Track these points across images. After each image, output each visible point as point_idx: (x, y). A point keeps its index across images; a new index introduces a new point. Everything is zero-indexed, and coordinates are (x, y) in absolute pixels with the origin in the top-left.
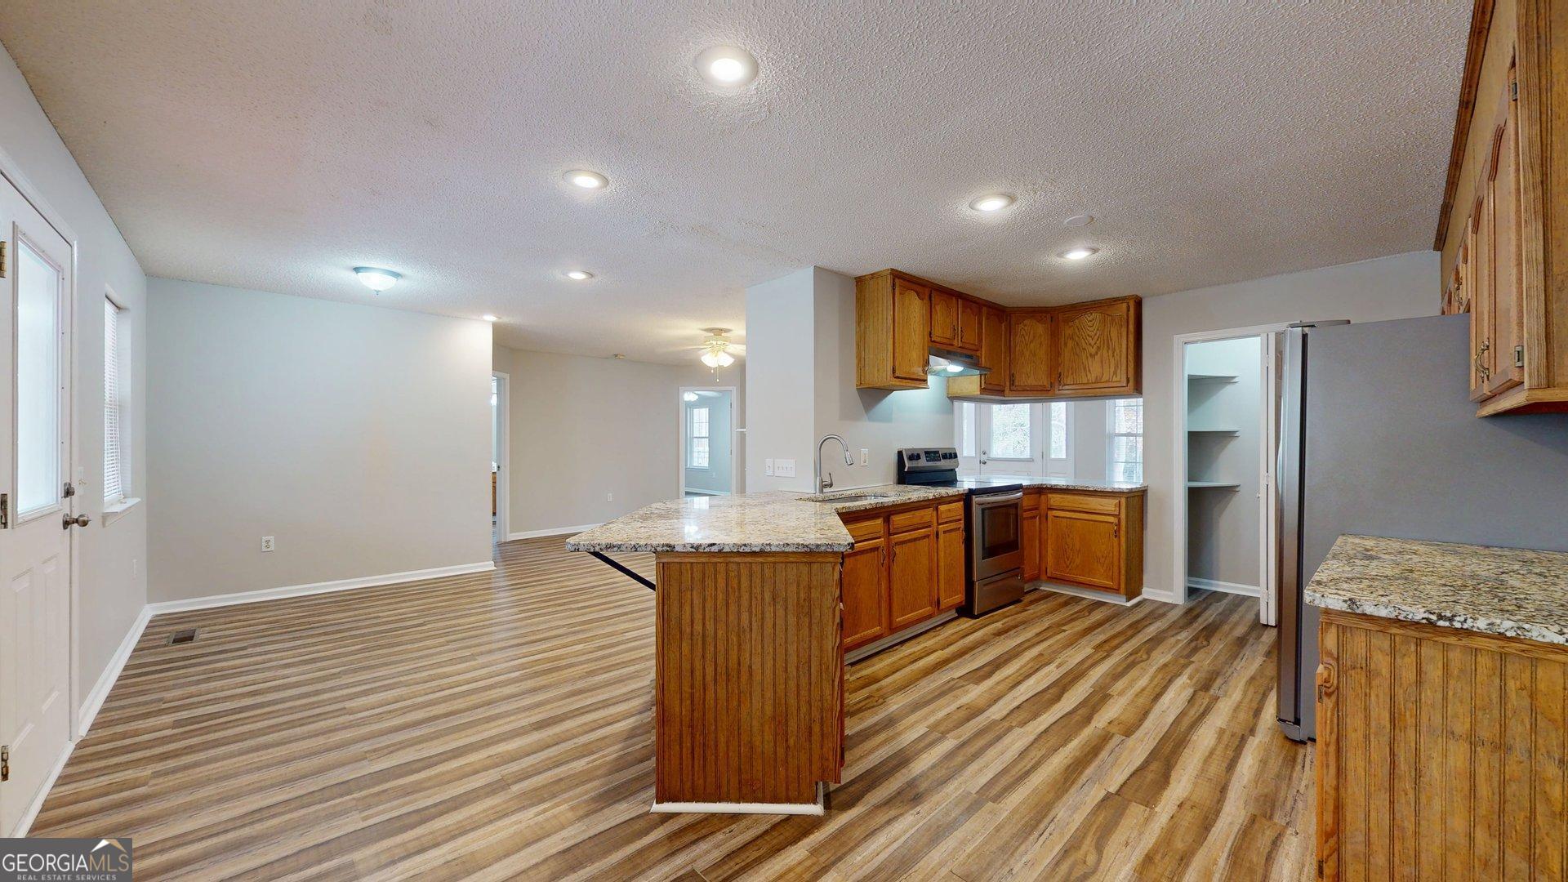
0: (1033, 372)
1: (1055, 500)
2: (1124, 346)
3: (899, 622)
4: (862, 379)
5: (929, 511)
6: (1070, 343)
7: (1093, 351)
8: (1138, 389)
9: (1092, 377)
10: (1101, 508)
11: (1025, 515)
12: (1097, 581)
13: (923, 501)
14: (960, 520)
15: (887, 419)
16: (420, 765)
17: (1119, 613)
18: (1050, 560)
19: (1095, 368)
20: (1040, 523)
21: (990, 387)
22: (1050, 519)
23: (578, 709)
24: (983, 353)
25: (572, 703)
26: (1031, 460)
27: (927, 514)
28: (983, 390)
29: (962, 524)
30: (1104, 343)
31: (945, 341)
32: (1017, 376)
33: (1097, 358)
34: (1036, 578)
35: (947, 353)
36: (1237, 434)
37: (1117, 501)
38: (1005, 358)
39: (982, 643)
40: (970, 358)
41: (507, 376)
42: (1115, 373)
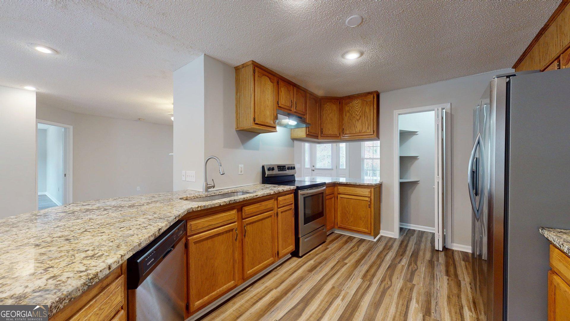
0: (331, 127)
1: (341, 189)
2: (372, 115)
3: (249, 273)
4: (238, 125)
5: (272, 201)
6: (348, 114)
7: (358, 118)
8: (378, 137)
9: (357, 130)
10: (363, 193)
11: (327, 197)
12: (361, 229)
13: (266, 196)
14: (292, 204)
15: (256, 148)
17: (372, 247)
18: (339, 219)
19: (359, 126)
20: (334, 201)
21: (311, 134)
22: (339, 198)
24: (307, 116)
26: (332, 169)
27: (270, 204)
28: (308, 135)
29: (293, 206)
30: (363, 114)
31: (287, 108)
32: (324, 129)
33: (360, 121)
34: (333, 227)
35: (289, 114)
36: (418, 158)
37: (370, 190)
38: (318, 120)
39: (301, 279)
40: (301, 118)
41: (71, 127)
42: (368, 128)
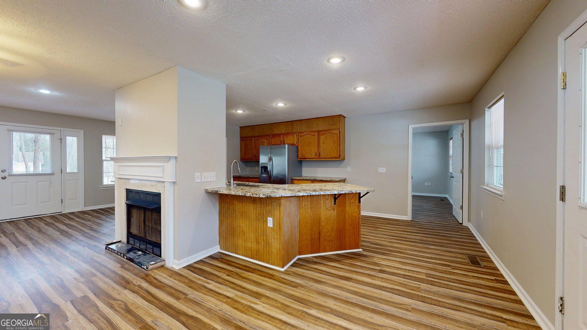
16: (395, 292)
23: (331, 276)
25: (328, 279)
